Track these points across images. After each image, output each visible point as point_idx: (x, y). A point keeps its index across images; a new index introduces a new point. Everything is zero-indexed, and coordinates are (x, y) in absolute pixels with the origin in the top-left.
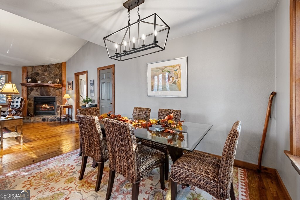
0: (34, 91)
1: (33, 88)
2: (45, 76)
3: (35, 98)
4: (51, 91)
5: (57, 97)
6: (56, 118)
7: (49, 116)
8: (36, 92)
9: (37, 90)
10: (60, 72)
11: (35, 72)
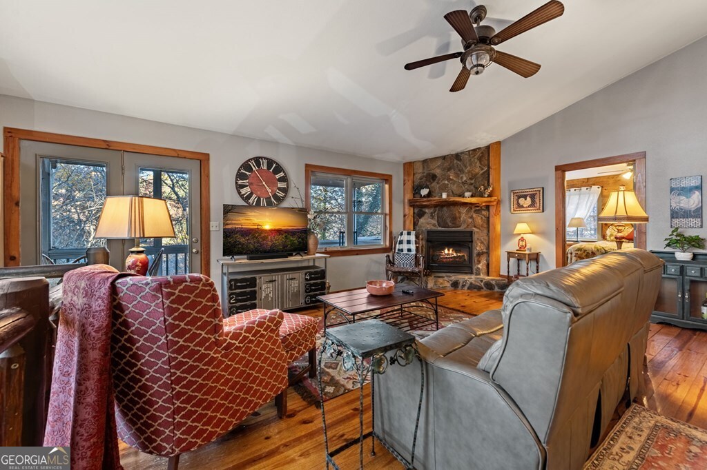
0: (426, 216)
1: (424, 210)
2: (449, 179)
3: (429, 232)
4: (463, 216)
5: (475, 229)
6: (482, 281)
7: (466, 277)
8: (429, 220)
9: (432, 213)
10: (483, 169)
11: (429, 174)
